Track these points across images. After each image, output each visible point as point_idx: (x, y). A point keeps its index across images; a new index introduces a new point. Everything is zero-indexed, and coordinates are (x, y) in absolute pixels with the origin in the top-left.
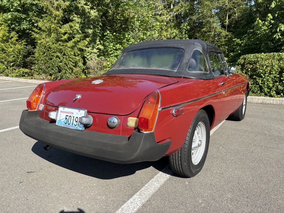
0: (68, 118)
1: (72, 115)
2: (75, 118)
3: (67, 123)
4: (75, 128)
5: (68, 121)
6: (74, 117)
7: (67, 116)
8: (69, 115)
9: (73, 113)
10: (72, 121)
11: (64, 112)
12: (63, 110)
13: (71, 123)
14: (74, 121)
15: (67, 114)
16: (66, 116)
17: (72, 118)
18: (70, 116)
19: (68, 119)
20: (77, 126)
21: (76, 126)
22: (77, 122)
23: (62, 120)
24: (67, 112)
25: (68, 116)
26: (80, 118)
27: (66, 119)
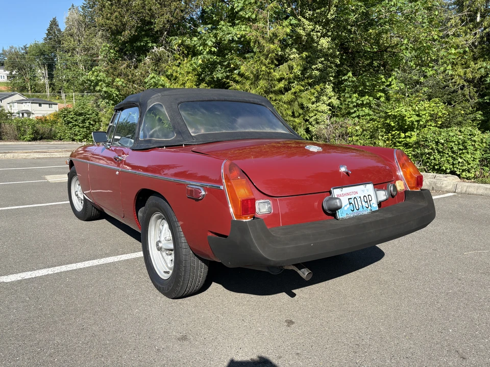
1: (356, 196)
2: (362, 198)
3: (355, 209)
4: (369, 211)
5: (354, 205)
6: (360, 197)
8: (353, 196)
9: (357, 193)
10: (360, 204)
11: (343, 195)
12: (341, 193)
13: (359, 207)
14: (363, 203)
15: (350, 197)
16: (349, 199)
17: (359, 200)
18: (355, 198)
19: (353, 203)
20: (370, 207)
21: (368, 208)
22: (367, 202)
23: (344, 207)
24: (348, 194)
25: (351, 199)
26: (368, 195)
27: (350, 204)
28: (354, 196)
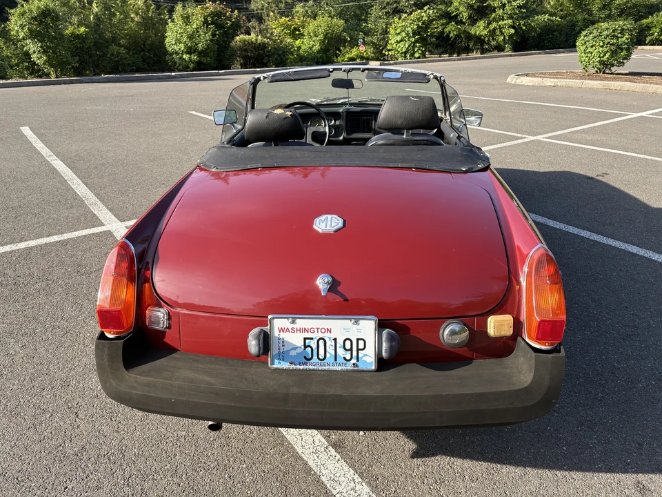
0: (313, 344)
1: (326, 336)
2: (340, 342)
3: (315, 357)
4: (349, 367)
5: (315, 351)
6: (335, 339)
7: (307, 341)
8: (317, 335)
9: (329, 330)
10: (331, 351)
11: (294, 331)
12: (291, 326)
13: (328, 355)
14: (340, 351)
15: (309, 335)
16: (305, 339)
17: (330, 343)
18: (321, 339)
19: (314, 347)
20: (354, 361)
21: (348, 361)
22: (351, 349)
23: (288, 351)
24: (306, 330)
25: (312, 339)
26: (358, 340)
27: (306, 347)
28: (320, 335)
